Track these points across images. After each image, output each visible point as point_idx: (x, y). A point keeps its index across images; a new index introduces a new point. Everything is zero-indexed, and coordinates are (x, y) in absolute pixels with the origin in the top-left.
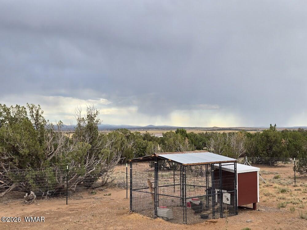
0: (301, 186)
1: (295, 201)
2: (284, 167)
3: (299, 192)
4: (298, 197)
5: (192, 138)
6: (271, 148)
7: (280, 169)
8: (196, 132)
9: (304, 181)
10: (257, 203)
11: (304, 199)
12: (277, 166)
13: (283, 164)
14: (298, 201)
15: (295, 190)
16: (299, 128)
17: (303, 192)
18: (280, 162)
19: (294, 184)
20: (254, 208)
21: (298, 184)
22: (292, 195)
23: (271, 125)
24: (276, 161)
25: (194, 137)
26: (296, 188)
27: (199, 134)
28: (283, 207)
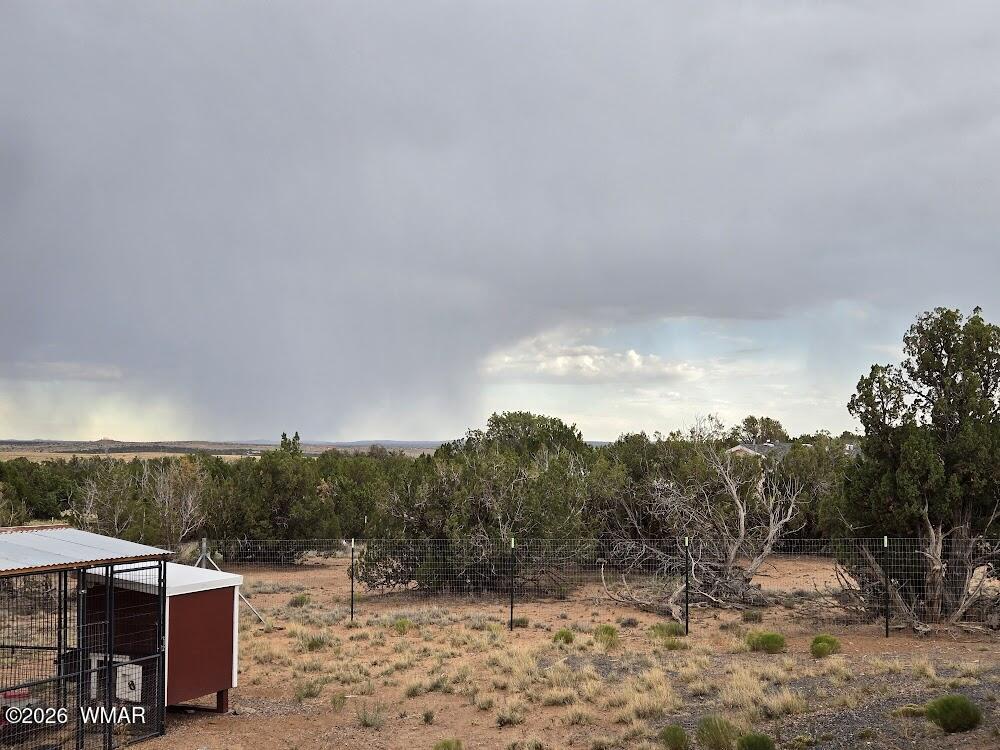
0: (369, 624)
1: (347, 675)
2: (323, 566)
3: (363, 644)
4: (358, 661)
5: (20, 479)
6: (284, 508)
7: (311, 574)
8: (37, 457)
9: (377, 608)
10: (231, 692)
11: (375, 664)
12: (303, 567)
13: (320, 560)
14: (355, 674)
15: (352, 638)
16: (374, 447)
17: (373, 645)
18: (311, 553)
19: (348, 620)
20: (222, 706)
21: (361, 620)
22: (341, 655)
23: (284, 436)
24: (300, 549)
25: (29, 474)
26: (355, 632)
27: (48, 463)
28: (310, 695)
